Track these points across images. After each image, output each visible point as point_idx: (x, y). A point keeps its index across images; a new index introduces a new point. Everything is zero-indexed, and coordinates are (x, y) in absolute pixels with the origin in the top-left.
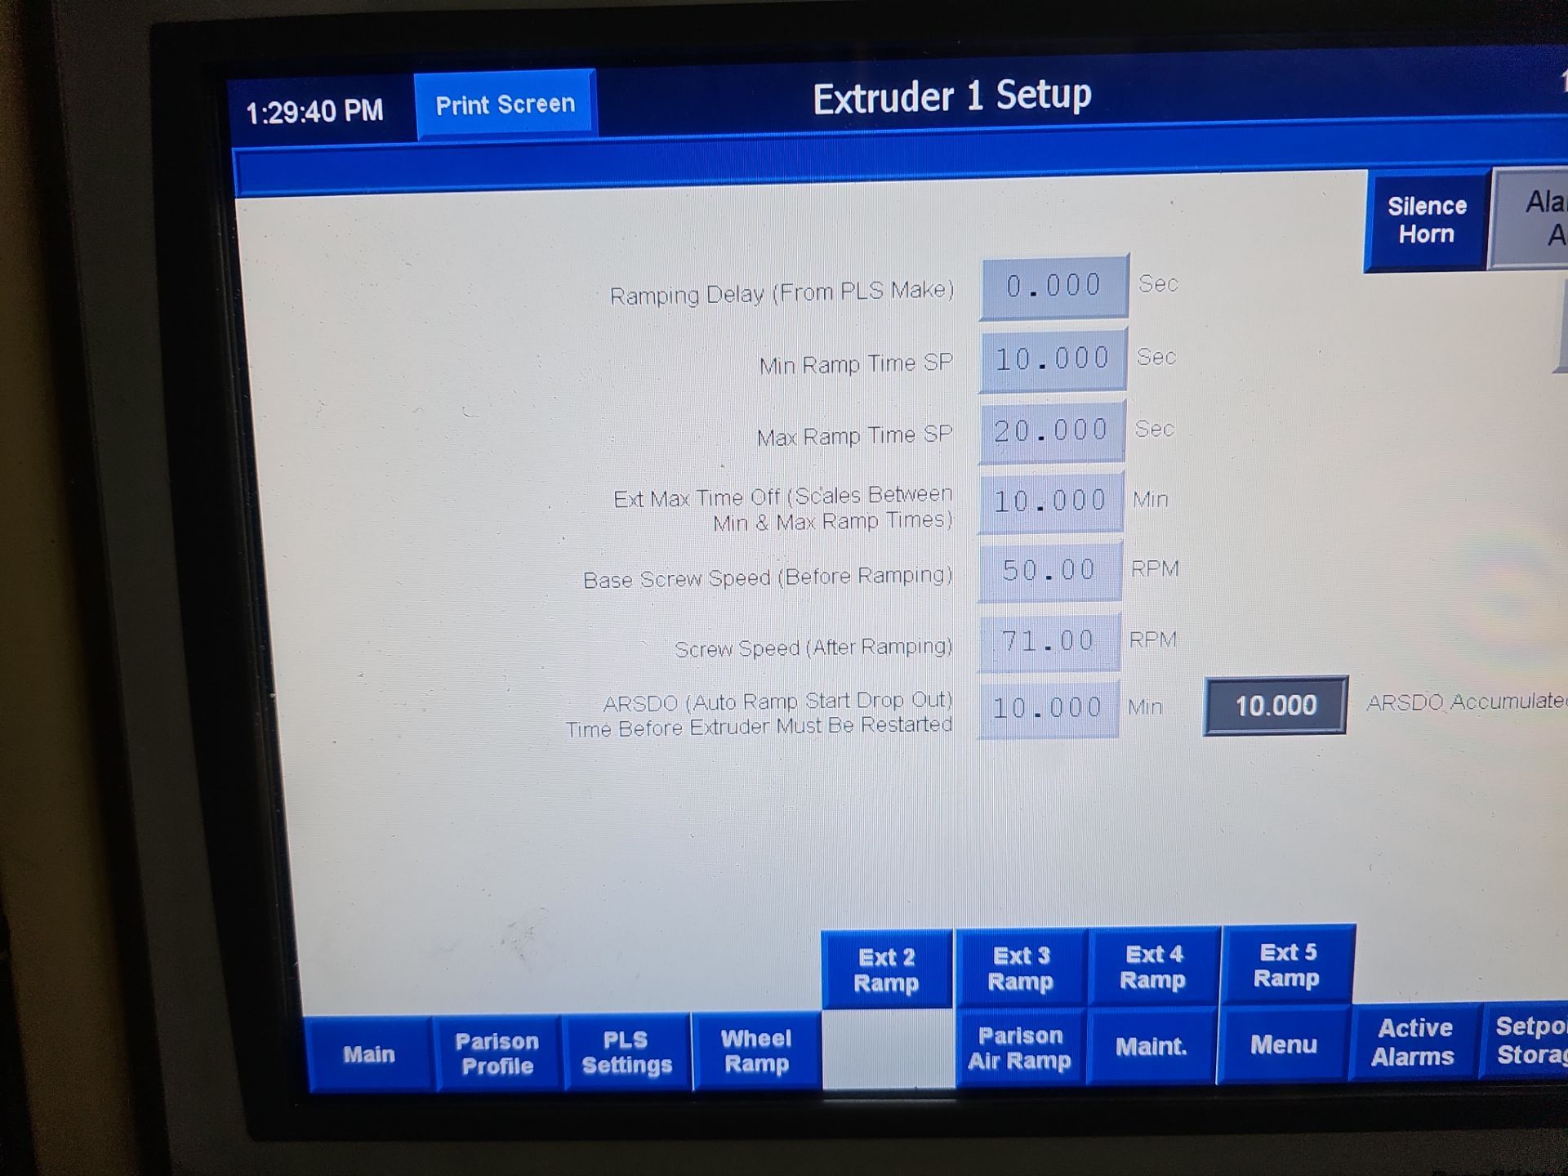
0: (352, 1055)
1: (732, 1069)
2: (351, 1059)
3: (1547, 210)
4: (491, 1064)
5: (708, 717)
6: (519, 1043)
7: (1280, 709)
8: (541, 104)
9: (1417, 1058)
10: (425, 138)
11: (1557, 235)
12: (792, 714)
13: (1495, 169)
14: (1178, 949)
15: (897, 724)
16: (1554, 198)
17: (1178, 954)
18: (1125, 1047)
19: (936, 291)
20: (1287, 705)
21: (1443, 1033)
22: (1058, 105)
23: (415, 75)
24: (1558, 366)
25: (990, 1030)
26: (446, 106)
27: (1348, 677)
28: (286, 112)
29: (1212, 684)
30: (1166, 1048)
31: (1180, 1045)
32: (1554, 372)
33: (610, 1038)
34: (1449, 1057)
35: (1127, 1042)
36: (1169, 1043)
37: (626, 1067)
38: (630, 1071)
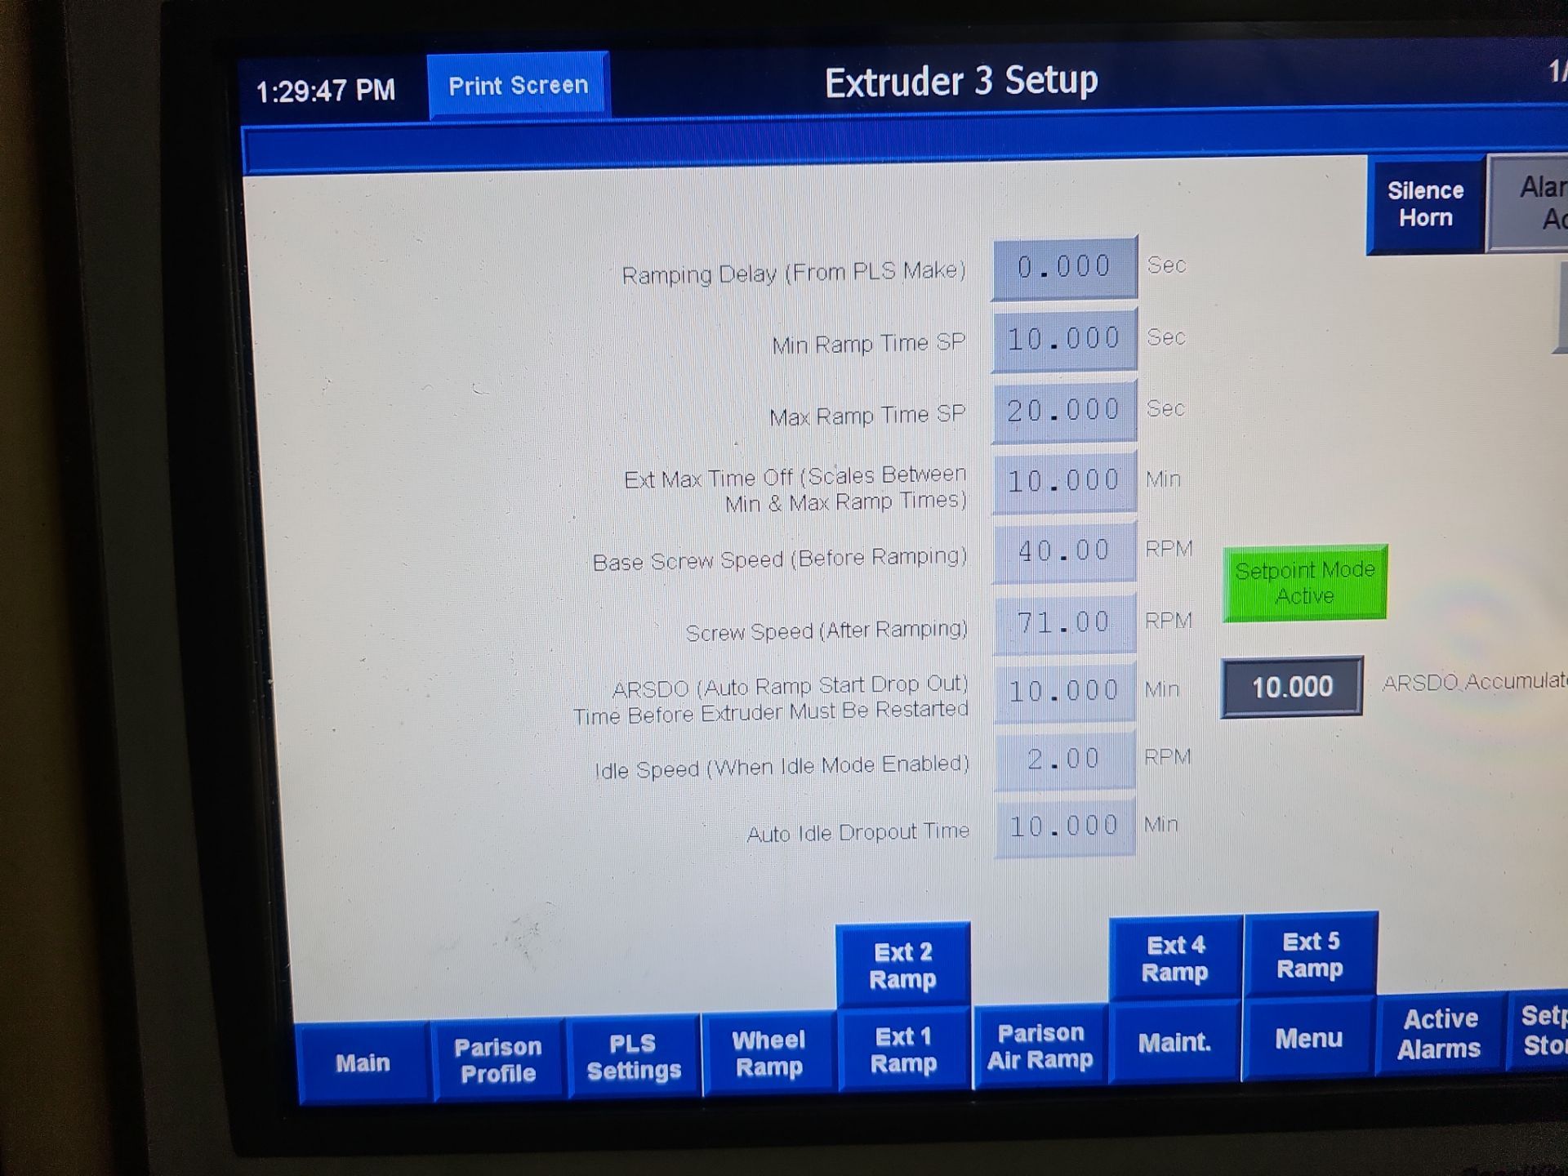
0: (345, 1064)
1: (744, 1072)
2: (343, 1069)
3: (1541, 195)
4: (491, 1071)
5: (719, 702)
6: (521, 1048)
7: (1297, 690)
8: (554, 85)
9: (1444, 1051)
10: (438, 118)
11: (1551, 219)
12: (807, 699)
13: (1489, 156)
14: (1200, 939)
15: (913, 709)
16: (1547, 184)
17: (1199, 945)
18: (1148, 1043)
19: (948, 271)
20: (1304, 686)
21: (1469, 1024)
22: (1066, 91)
23: (429, 56)
24: (1557, 346)
25: (1010, 1028)
26: (457, 86)
27: (1363, 657)
28: (298, 91)
29: (1228, 664)
30: (1190, 1043)
31: (1204, 1041)
32: (1554, 353)
33: (616, 1042)
34: (1475, 1050)
35: (1150, 1039)
36: (1193, 1039)
37: (633, 1073)
38: (637, 1076)
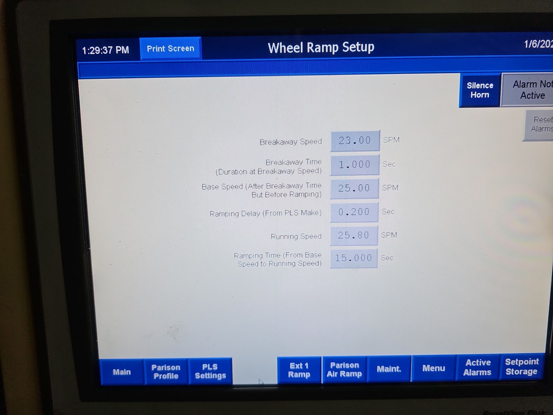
2: (115, 374)
3: (520, 87)
4: (164, 375)
6: (173, 368)
8: (183, 48)
9: (479, 373)
10: (143, 59)
11: (523, 95)
13: (503, 73)
16: (522, 83)
18: (380, 369)
21: (487, 364)
23: (140, 38)
24: (524, 139)
25: (334, 363)
26: (150, 49)
28: (96, 50)
30: (394, 369)
31: (399, 369)
33: (204, 366)
34: (489, 373)
38: (211, 377)
